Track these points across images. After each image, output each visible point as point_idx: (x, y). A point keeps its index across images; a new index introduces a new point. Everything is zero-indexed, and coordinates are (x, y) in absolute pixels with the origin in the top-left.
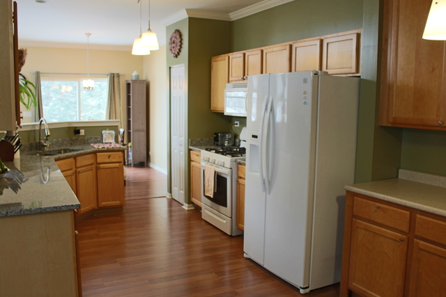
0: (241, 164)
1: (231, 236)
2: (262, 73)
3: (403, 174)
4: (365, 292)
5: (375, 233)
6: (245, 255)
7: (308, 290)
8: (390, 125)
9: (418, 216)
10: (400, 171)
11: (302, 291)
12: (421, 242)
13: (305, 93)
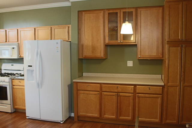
0: (13, 79)
1: (11, 113)
2: (35, 40)
3: (84, 74)
4: (86, 115)
5: (87, 94)
6: (27, 118)
7: (63, 122)
8: (83, 58)
9: (103, 85)
10: (83, 73)
11: (62, 122)
12: (105, 93)
13: (57, 48)
